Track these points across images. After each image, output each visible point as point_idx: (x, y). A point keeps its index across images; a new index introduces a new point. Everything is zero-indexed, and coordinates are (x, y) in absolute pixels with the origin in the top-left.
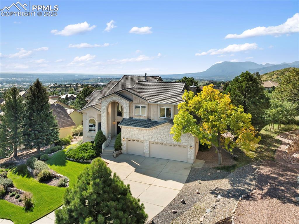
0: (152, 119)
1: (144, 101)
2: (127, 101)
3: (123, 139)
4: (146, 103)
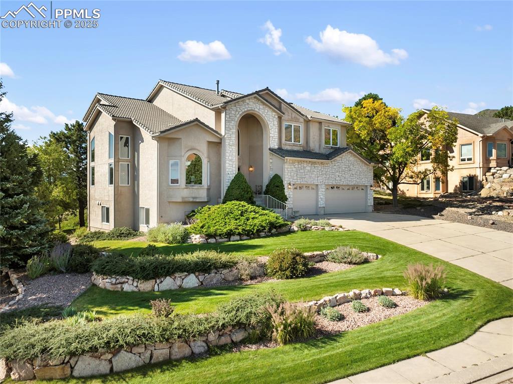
1: (298, 117)
2: (274, 113)
3: (289, 186)
4: (302, 120)
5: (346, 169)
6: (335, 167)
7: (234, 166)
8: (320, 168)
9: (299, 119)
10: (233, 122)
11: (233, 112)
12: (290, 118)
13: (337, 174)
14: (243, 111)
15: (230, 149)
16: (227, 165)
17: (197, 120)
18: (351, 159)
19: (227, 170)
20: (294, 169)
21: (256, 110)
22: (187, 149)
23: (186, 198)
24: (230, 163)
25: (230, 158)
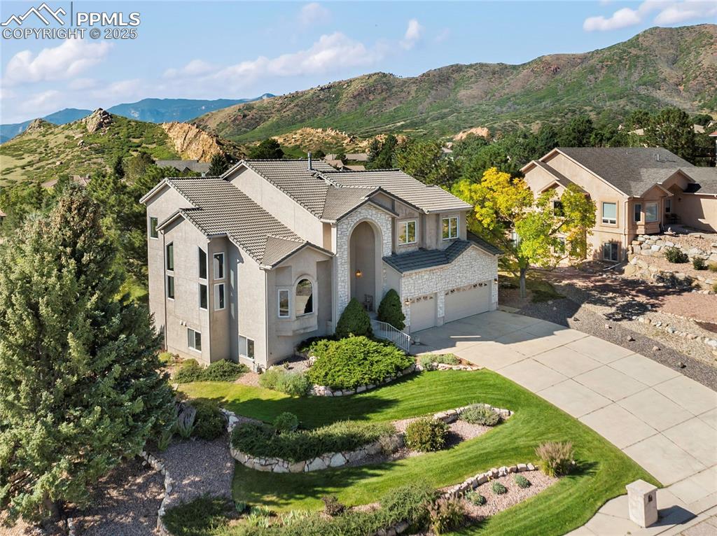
0: (429, 247)
1: (413, 212)
2: (387, 216)
3: (407, 303)
4: (417, 214)
5: (468, 267)
6: (456, 268)
7: (346, 286)
8: (439, 274)
9: (414, 214)
10: (344, 238)
11: (345, 226)
12: (404, 215)
13: (458, 275)
14: (355, 222)
15: (343, 269)
16: (339, 287)
17: (308, 243)
18: (473, 253)
19: (340, 293)
20: (412, 281)
21: (368, 217)
22: (297, 277)
23: (297, 330)
24: (343, 284)
25: (342, 279)
